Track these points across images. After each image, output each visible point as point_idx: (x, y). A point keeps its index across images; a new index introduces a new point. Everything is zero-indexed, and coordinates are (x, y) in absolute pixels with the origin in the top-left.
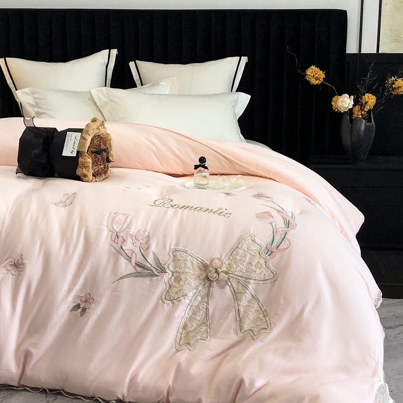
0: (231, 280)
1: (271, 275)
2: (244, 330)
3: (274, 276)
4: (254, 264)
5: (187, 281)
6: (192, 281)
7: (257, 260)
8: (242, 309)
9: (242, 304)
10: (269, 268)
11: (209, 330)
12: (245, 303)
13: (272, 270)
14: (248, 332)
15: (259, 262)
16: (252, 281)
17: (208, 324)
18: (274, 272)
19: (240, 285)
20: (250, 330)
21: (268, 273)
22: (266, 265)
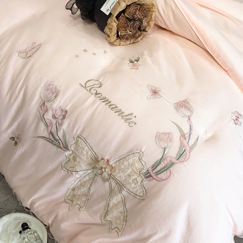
3: (143, 196)
4: (132, 179)
5: (80, 164)
6: (83, 166)
7: (135, 177)
8: (111, 205)
9: (113, 201)
10: (143, 187)
11: (86, 203)
13: (144, 190)
16: (125, 189)
18: (145, 193)
21: (140, 191)
22: (141, 184)
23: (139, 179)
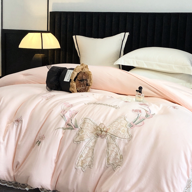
0: (108, 136)
1: (129, 137)
2: (109, 163)
3: (130, 138)
4: (121, 130)
5: (86, 133)
6: (88, 134)
7: (124, 128)
8: (110, 152)
9: (110, 149)
10: (129, 133)
11: (92, 161)
12: (112, 149)
13: (130, 134)
14: (111, 165)
15: (124, 129)
16: (117, 138)
17: (93, 157)
18: (130, 136)
19: (112, 139)
20: (113, 164)
21: (127, 135)
22: (127, 131)
23: (126, 129)
